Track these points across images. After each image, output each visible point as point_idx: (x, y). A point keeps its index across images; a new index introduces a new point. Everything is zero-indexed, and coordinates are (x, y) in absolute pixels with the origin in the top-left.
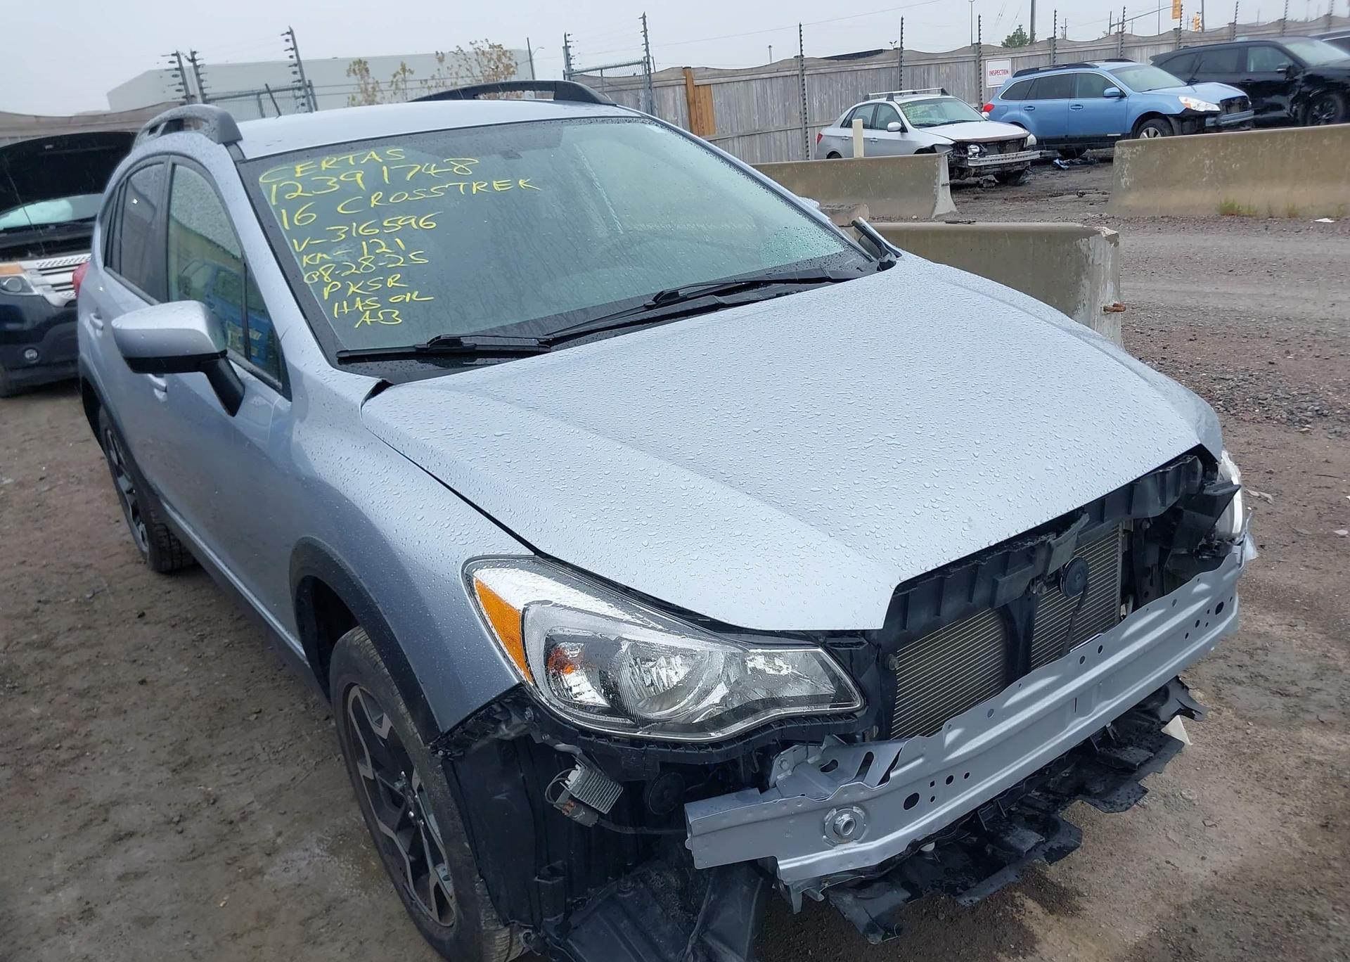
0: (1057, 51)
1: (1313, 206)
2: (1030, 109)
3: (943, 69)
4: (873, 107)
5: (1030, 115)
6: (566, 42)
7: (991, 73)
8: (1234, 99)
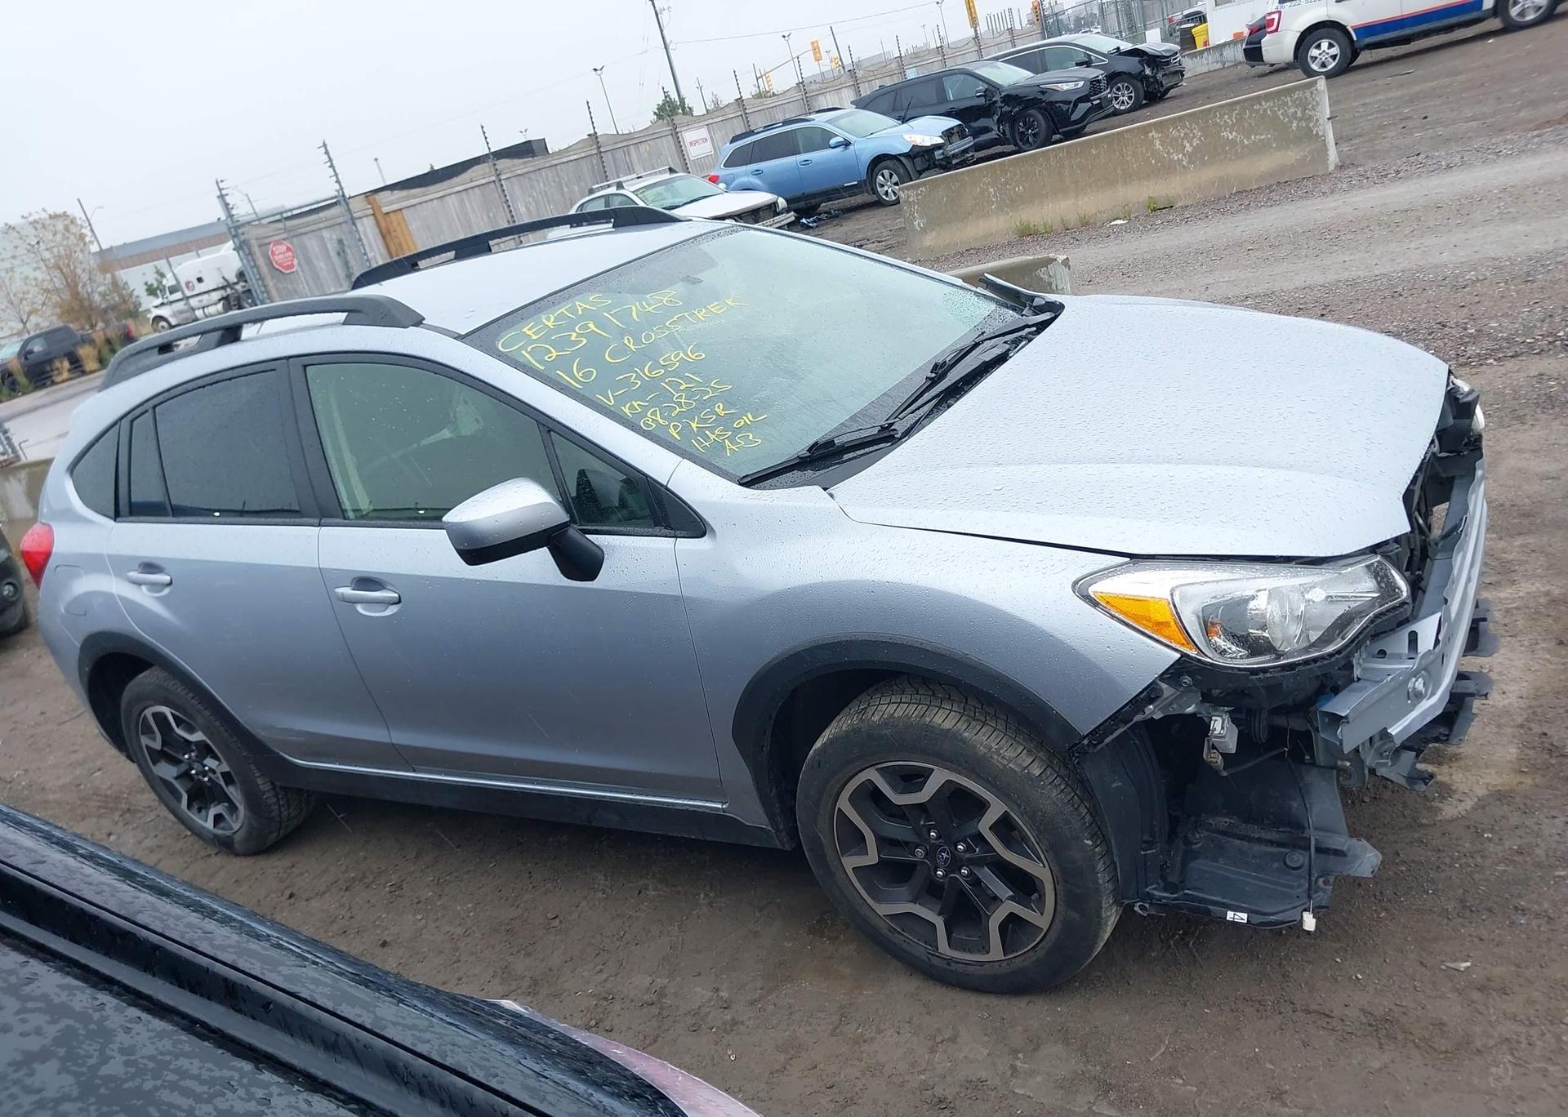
0: (747, 111)
1: (1100, 212)
2: (757, 173)
3: (642, 147)
4: (603, 200)
5: (760, 178)
6: (220, 190)
7: (691, 144)
8: (952, 128)
